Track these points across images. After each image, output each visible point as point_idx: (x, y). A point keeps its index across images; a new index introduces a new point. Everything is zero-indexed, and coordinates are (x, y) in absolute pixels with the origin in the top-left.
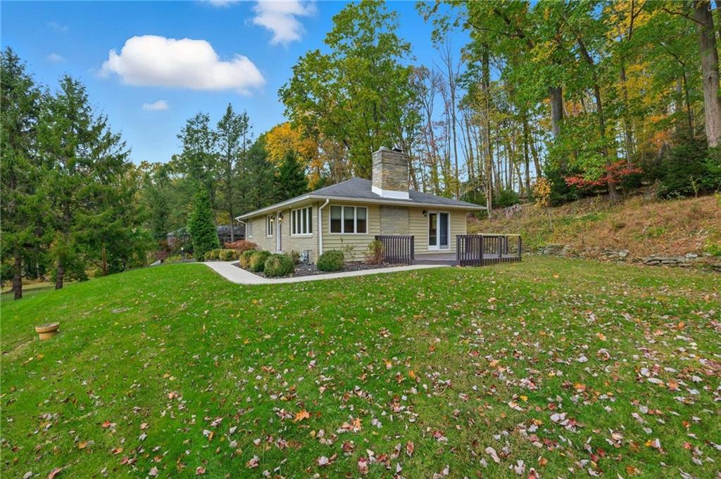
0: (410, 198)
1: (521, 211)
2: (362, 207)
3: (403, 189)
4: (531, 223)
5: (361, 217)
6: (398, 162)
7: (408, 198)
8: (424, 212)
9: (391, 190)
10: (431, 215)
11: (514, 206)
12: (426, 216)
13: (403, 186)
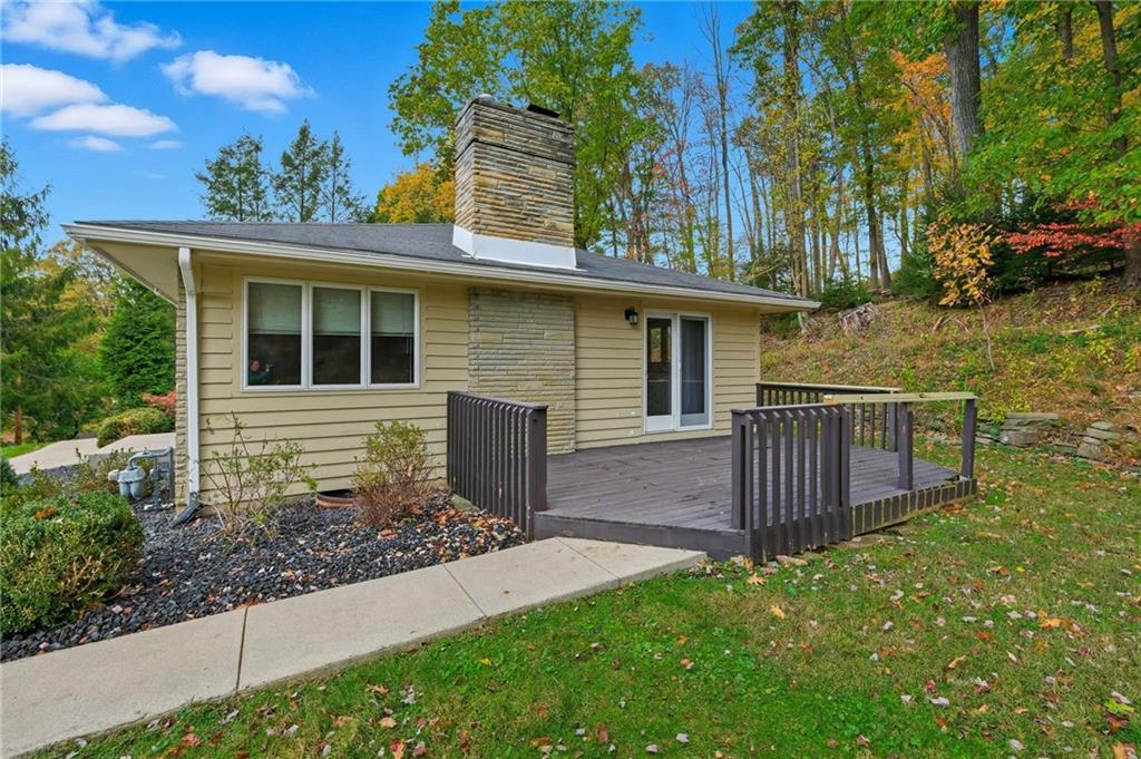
0: (579, 265)
1: (877, 318)
2: (395, 292)
3: (552, 235)
4: (921, 348)
5: (391, 327)
6: (535, 146)
7: (572, 266)
8: (629, 313)
9: (512, 236)
10: (652, 323)
11: (861, 309)
12: (634, 325)
13: (553, 227)
